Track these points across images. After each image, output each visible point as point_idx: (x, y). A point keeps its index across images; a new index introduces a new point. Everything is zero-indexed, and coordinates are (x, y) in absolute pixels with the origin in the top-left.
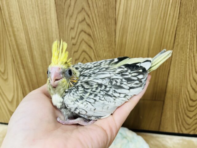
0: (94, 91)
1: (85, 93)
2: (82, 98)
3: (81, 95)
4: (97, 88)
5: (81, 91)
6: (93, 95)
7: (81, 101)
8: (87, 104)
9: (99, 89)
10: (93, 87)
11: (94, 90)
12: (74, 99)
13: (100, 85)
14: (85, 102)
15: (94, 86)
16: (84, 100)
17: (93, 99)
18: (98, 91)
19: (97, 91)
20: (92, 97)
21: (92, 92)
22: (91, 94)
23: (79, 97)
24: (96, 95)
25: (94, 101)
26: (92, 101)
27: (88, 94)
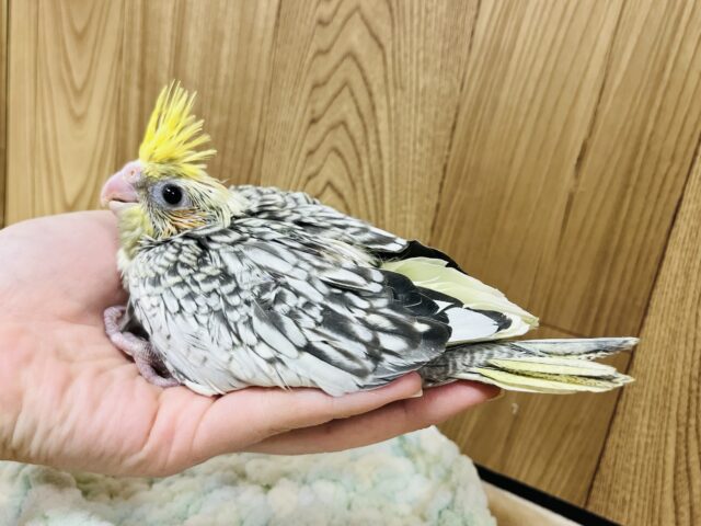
0: (197, 283)
1: (169, 273)
2: (156, 281)
3: (161, 271)
4: (210, 278)
5: (167, 259)
6: (186, 290)
7: (149, 288)
8: (158, 305)
9: (216, 284)
10: (202, 269)
11: (198, 278)
12: (143, 275)
13: (226, 276)
14: (156, 295)
15: (208, 270)
16: (159, 290)
17: (178, 301)
18: (207, 287)
19: (202, 285)
20: (180, 292)
21: (188, 280)
22: (183, 284)
23: (153, 275)
24: (191, 296)
25: (177, 309)
26: (174, 307)
27: (178, 279)
